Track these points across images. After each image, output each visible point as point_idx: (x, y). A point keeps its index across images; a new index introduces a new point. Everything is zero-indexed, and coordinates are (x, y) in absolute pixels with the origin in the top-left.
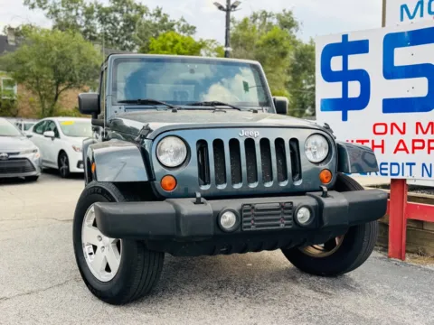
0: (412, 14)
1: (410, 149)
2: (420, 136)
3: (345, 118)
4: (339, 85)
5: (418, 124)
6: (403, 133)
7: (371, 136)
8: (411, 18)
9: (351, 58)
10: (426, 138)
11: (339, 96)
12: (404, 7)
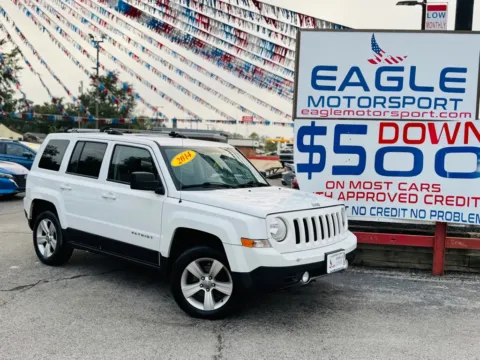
0: (316, 102)
1: (346, 197)
2: (352, 190)
3: (310, 177)
4: (307, 155)
5: (351, 182)
6: (342, 187)
7: (324, 190)
8: (316, 106)
9: (316, 137)
10: (356, 191)
11: (307, 162)
12: (310, 98)
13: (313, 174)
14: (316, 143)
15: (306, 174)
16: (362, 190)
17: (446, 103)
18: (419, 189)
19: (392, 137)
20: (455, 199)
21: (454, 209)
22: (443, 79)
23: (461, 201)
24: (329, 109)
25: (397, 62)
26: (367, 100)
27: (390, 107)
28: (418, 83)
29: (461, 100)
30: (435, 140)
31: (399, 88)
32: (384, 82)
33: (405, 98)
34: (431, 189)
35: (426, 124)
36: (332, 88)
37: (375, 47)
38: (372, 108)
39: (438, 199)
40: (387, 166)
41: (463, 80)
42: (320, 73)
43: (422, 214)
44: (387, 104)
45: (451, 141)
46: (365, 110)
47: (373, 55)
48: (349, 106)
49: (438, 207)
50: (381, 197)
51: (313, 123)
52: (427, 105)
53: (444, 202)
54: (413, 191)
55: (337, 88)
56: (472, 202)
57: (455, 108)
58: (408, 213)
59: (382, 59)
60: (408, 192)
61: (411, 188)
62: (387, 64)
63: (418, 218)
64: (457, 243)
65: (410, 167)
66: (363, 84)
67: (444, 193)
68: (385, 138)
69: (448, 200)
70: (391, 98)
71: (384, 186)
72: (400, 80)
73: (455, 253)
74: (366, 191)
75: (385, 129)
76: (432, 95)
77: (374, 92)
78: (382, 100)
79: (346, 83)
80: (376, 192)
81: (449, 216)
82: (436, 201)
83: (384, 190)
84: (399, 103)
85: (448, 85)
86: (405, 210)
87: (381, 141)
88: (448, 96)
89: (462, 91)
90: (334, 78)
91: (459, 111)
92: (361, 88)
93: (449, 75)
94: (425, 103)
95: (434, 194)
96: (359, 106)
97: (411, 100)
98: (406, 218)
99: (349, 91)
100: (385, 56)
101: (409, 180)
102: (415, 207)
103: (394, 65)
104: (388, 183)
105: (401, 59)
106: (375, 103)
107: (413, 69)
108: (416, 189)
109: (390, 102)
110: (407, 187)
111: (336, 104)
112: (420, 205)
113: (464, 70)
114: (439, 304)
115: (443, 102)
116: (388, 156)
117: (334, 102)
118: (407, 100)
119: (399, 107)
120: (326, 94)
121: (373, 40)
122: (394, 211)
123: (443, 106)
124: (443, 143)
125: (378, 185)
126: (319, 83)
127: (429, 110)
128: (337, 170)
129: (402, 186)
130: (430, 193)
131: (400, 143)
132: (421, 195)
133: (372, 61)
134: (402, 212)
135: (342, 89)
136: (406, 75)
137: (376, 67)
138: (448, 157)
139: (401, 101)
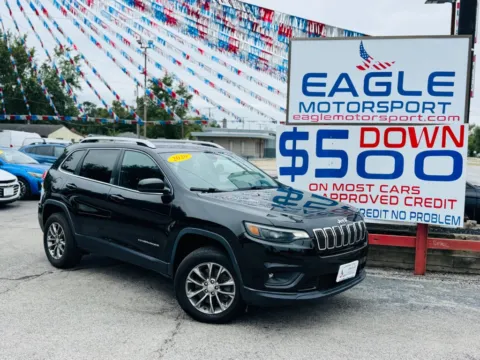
0: (307, 108)
2: (335, 191)
3: (293, 180)
4: (290, 158)
5: (334, 185)
6: (326, 189)
7: (307, 190)
8: (307, 111)
9: (298, 142)
10: (339, 193)
11: (290, 165)
12: (301, 104)
13: (296, 177)
14: (298, 148)
15: (289, 177)
16: (345, 192)
17: (434, 107)
18: (400, 190)
19: (373, 141)
20: (433, 201)
21: (432, 211)
22: (431, 83)
23: (438, 203)
24: (319, 114)
25: (384, 67)
26: (356, 105)
27: (379, 111)
28: (406, 88)
29: (450, 104)
30: (415, 144)
31: (387, 93)
32: (372, 88)
33: (393, 102)
34: (411, 191)
35: (406, 128)
36: (323, 94)
37: (363, 53)
38: (360, 113)
39: (418, 201)
40: (369, 169)
41: (451, 84)
42: (310, 80)
43: (402, 215)
44: (376, 109)
45: (430, 145)
46: (354, 114)
47: (361, 62)
48: (338, 111)
49: (417, 209)
50: (363, 199)
51: (295, 129)
52: (415, 109)
53: (423, 204)
54: (394, 194)
55: (327, 94)
56: (449, 204)
57: (444, 112)
58: (389, 214)
59: (370, 65)
60: (389, 194)
61: (392, 190)
62: (376, 70)
63: (399, 219)
64: (440, 243)
65: (391, 170)
66: (352, 89)
67: (423, 195)
68: (366, 142)
69: (427, 202)
70: (379, 103)
71: (366, 188)
72: (388, 85)
73: (439, 253)
74: (348, 193)
75: (366, 133)
76: (420, 99)
77: (362, 97)
78: (370, 105)
79: (336, 89)
80: (358, 194)
81: (427, 218)
82: (416, 203)
83: (366, 192)
84: (387, 107)
85: (436, 89)
86: (386, 211)
87: (363, 145)
88: (436, 99)
89: (450, 94)
90: (324, 85)
91: (446, 115)
92: (350, 94)
93: (437, 79)
94: (413, 107)
95: (414, 196)
96: (348, 111)
97: (399, 105)
98: (388, 219)
99: (338, 96)
100: (373, 62)
101: (391, 183)
102: (396, 208)
103: (383, 70)
104: (370, 186)
105: (389, 65)
106: (364, 108)
107: (401, 74)
108: (397, 191)
109: (379, 106)
110: (388, 189)
111: (326, 109)
112: (400, 207)
113: (452, 74)
114: (404, 301)
115: (431, 106)
116: (369, 160)
117: (324, 107)
118: (395, 105)
119: (387, 111)
120: (317, 100)
121: (362, 47)
122: (376, 214)
123: (431, 109)
124: (423, 147)
125: (360, 187)
126: (310, 89)
127: (417, 114)
128: (320, 173)
129: (383, 189)
130: (410, 195)
131: (381, 147)
132: (402, 196)
133: (360, 68)
134: (383, 213)
135: (331, 94)
136: (394, 80)
137: (364, 73)
138: (428, 160)
139: (389, 105)
